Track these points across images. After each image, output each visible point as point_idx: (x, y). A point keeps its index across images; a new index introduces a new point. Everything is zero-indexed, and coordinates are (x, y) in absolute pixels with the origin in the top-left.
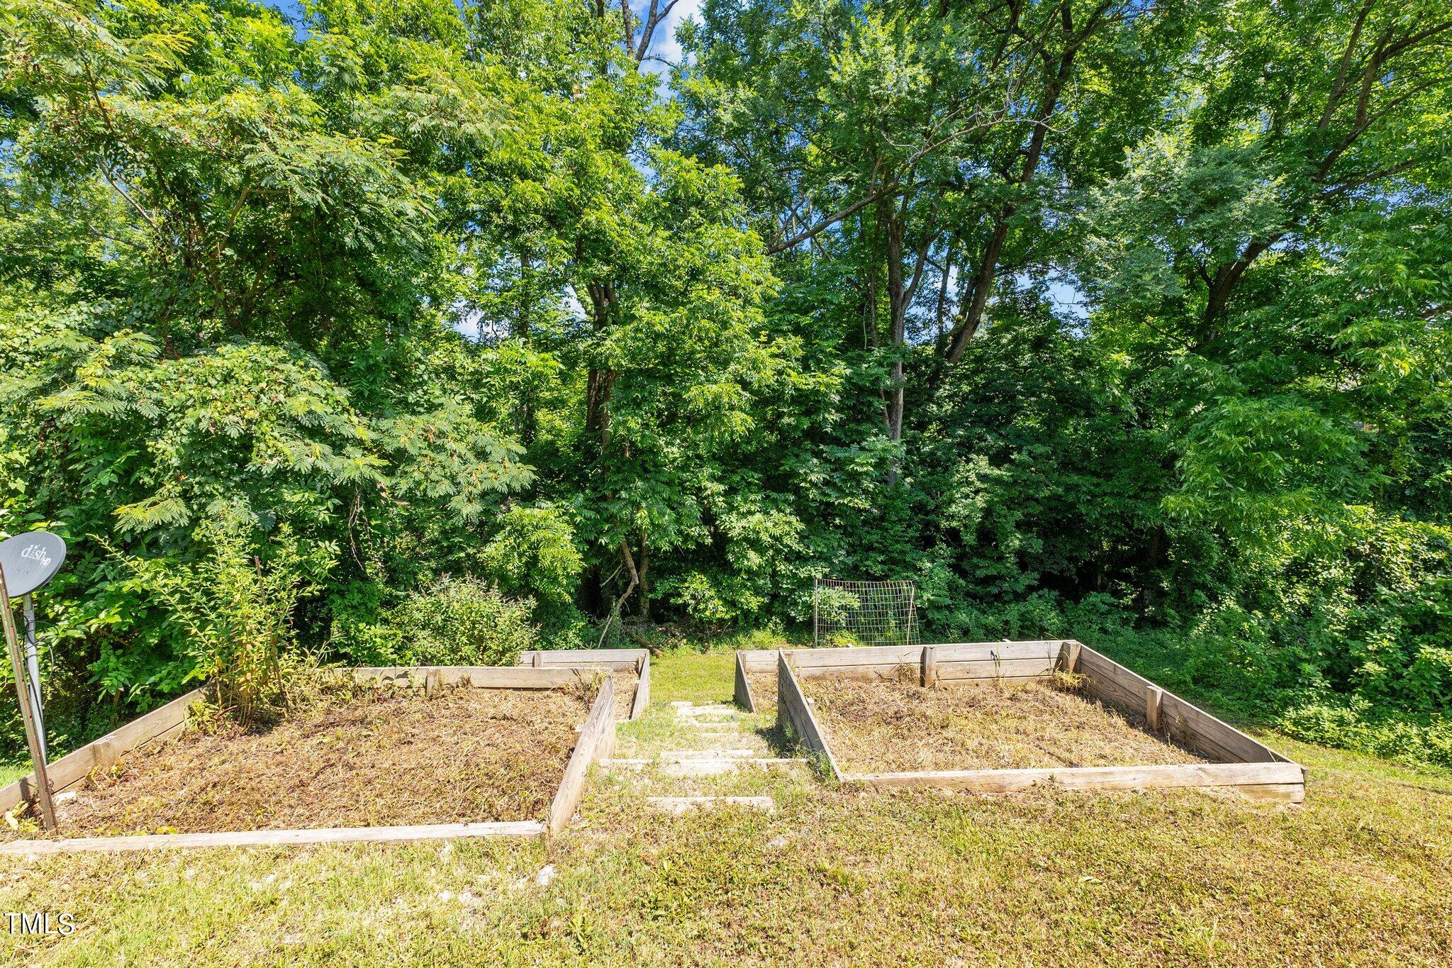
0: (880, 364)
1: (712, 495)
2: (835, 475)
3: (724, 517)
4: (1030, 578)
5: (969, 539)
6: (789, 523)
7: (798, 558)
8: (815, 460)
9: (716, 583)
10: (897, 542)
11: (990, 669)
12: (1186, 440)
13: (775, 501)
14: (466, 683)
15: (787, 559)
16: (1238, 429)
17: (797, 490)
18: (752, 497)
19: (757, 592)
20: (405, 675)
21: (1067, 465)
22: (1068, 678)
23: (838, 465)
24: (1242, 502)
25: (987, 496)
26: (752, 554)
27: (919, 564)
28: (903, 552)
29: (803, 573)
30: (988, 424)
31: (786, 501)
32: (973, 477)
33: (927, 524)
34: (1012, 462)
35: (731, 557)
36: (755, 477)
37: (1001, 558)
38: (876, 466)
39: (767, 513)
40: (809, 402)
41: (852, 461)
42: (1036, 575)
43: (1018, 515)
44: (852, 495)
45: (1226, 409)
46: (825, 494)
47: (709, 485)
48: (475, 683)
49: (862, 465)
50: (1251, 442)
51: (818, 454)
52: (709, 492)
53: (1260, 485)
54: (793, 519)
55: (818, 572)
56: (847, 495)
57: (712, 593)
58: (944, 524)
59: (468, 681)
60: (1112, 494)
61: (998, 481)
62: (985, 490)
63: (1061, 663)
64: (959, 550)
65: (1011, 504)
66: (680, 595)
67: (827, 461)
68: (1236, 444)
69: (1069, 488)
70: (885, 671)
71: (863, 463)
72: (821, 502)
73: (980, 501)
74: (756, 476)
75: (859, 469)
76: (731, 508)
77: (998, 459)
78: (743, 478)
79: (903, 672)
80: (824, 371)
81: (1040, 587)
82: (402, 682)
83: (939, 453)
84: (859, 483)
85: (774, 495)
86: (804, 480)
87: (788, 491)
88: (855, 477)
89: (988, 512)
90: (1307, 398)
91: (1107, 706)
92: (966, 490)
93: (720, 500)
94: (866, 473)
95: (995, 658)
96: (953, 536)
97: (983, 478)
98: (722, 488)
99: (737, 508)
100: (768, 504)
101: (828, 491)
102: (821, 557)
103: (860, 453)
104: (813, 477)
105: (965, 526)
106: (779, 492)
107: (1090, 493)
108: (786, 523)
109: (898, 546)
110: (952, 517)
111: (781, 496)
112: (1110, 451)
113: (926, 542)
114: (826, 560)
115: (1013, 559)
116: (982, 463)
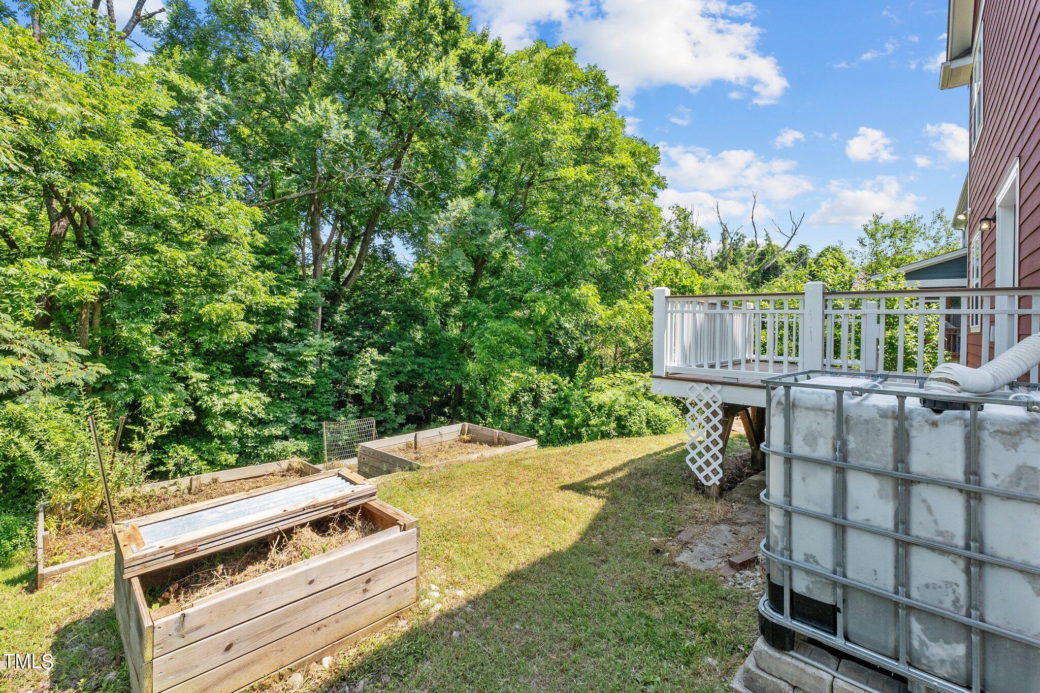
0: (314, 290)
1: (197, 382)
2: (289, 363)
3: (206, 398)
4: (401, 419)
5: (368, 399)
6: (259, 398)
7: (262, 423)
8: (271, 354)
9: (197, 450)
10: (323, 406)
11: (438, 439)
12: (473, 339)
13: (244, 384)
14: (215, 481)
15: (251, 424)
16: (494, 333)
17: (260, 375)
18: (228, 382)
19: (230, 451)
20: (175, 484)
21: (419, 354)
22: (465, 437)
23: (289, 357)
24: (496, 366)
25: (379, 373)
26: (228, 424)
27: (338, 419)
28: (328, 412)
29: (266, 432)
30: (371, 328)
31: (253, 383)
32: (368, 362)
33: (340, 393)
34: (391, 352)
35: (210, 428)
36: (227, 368)
37: (385, 409)
38: (316, 356)
39: (240, 393)
40: (273, 315)
41: (300, 354)
42: (404, 417)
43: (396, 382)
44: (301, 376)
45: (489, 325)
46: (280, 376)
47: (193, 374)
48: (220, 480)
49: (308, 356)
50: (499, 339)
51: (273, 350)
52: (194, 380)
53: (501, 358)
54: (260, 395)
55: (277, 431)
56: (299, 376)
57: (195, 457)
58: (351, 392)
60: (439, 367)
61: (382, 363)
62: (375, 369)
63: (462, 432)
64: (361, 407)
65: (392, 376)
66: (164, 464)
67: (280, 354)
68: (494, 340)
69: (419, 365)
70: (401, 446)
71: (309, 355)
72: (280, 382)
73: (374, 376)
74: (228, 366)
75: (308, 359)
76: (212, 391)
77: (383, 350)
78: (218, 368)
79: (408, 446)
80: (284, 294)
81: (406, 424)
82: (174, 488)
83: (345, 347)
84: (306, 367)
85: (244, 379)
86: (268, 368)
87: (255, 376)
88: (303, 364)
89: (378, 382)
90: (515, 320)
91: (481, 443)
92: (365, 369)
93: (204, 386)
94: (311, 362)
95: (441, 435)
96: (357, 399)
97: (373, 361)
98: (205, 376)
99: (218, 391)
100: (241, 386)
101: (284, 374)
102: (278, 421)
103: (305, 348)
104: (274, 366)
105: (366, 391)
106: (247, 377)
107: (429, 367)
108: (256, 398)
109: (325, 408)
110: (357, 387)
111: (249, 380)
112: (435, 345)
113: (340, 405)
114: (281, 422)
115: (393, 409)
116: (374, 353)
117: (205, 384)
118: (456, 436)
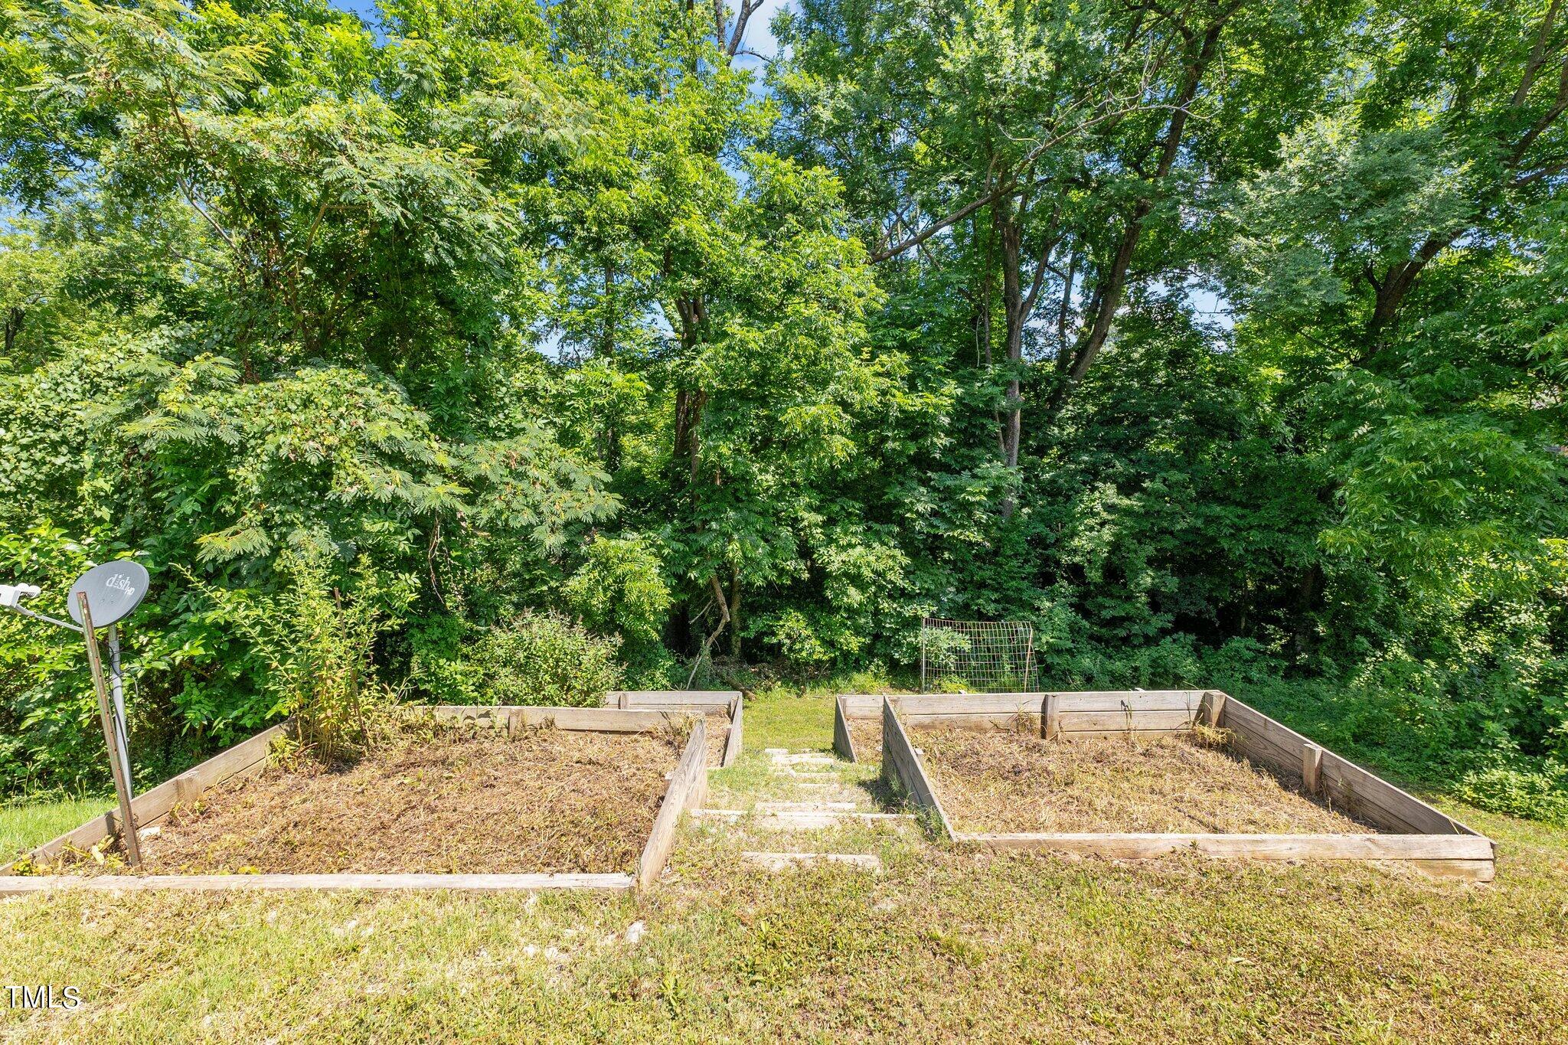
0: (995, 383)
1: (809, 526)
2: (944, 505)
3: (822, 550)
4: (1164, 620)
5: (1094, 575)
6: (893, 557)
7: (900, 595)
8: (922, 489)
9: (813, 621)
10: (1013, 578)
11: (1120, 721)
12: (1348, 467)
13: (877, 533)
14: (550, 724)
15: (890, 596)
16: (1411, 453)
17: (902, 521)
18: (853, 529)
19: (858, 631)
20: (487, 715)
21: (1207, 495)
22: (1210, 732)
23: (948, 494)
24: (1414, 537)
25: (1115, 529)
26: (852, 591)
27: (1037, 603)
28: (1019, 590)
29: (908, 612)
30: (1116, 449)
31: (890, 533)
32: (1099, 508)
33: (1046, 560)
34: (1144, 490)
35: (829, 594)
36: (856, 507)
37: (1129, 598)
38: (989, 495)
39: (869, 546)
40: (915, 425)
41: (963, 490)
42: (1170, 617)
43: (1150, 550)
44: (963, 526)
45: (1396, 431)
46: (932, 526)
47: (806, 515)
48: (559, 724)
49: (973, 494)
50: (1426, 468)
51: (925, 482)
52: (806, 523)
53: (1435, 517)
54: (897, 552)
55: (924, 610)
56: (958, 527)
57: (809, 632)
58: (1065, 559)
59: (552, 723)
60: (1259, 527)
61: (1128, 512)
62: (1113, 522)
63: (1203, 716)
64: (1082, 588)
65: (1140, 537)
66: (774, 634)
67: (935, 489)
68: (1407, 471)
69: (1209, 520)
70: (1002, 721)
71: (975, 492)
72: (929, 535)
73: (1107, 534)
75: (971, 499)
76: (830, 540)
77: (1128, 487)
78: (843, 508)
79: (1021, 723)
80: (933, 391)
81: (1175, 630)
82: (484, 722)
83: (1061, 481)
84: (970, 515)
85: (876, 526)
86: (910, 510)
87: (892, 522)
88: (967, 507)
89: (1116, 546)
90: (1498, 417)
91: (1256, 765)
92: (1091, 522)
93: (818, 532)
94: (979, 503)
95: (1126, 709)
96: (1076, 573)
97: (1110, 508)
98: (820, 518)
99: (836, 541)
100: (870, 537)
101: (936, 522)
102: (928, 594)
103: (972, 481)
104: (920, 507)
105: (1089, 561)
106: (882, 523)
107: (1233, 526)
108: (890, 557)
109: (1014, 583)
110: (1075, 551)
111: (885, 528)
112: (1257, 478)
113: (1045, 579)
114: (933, 597)
115: (1144, 598)
116: (1110, 492)
117: (819, 530)
118: (1181, 720)
